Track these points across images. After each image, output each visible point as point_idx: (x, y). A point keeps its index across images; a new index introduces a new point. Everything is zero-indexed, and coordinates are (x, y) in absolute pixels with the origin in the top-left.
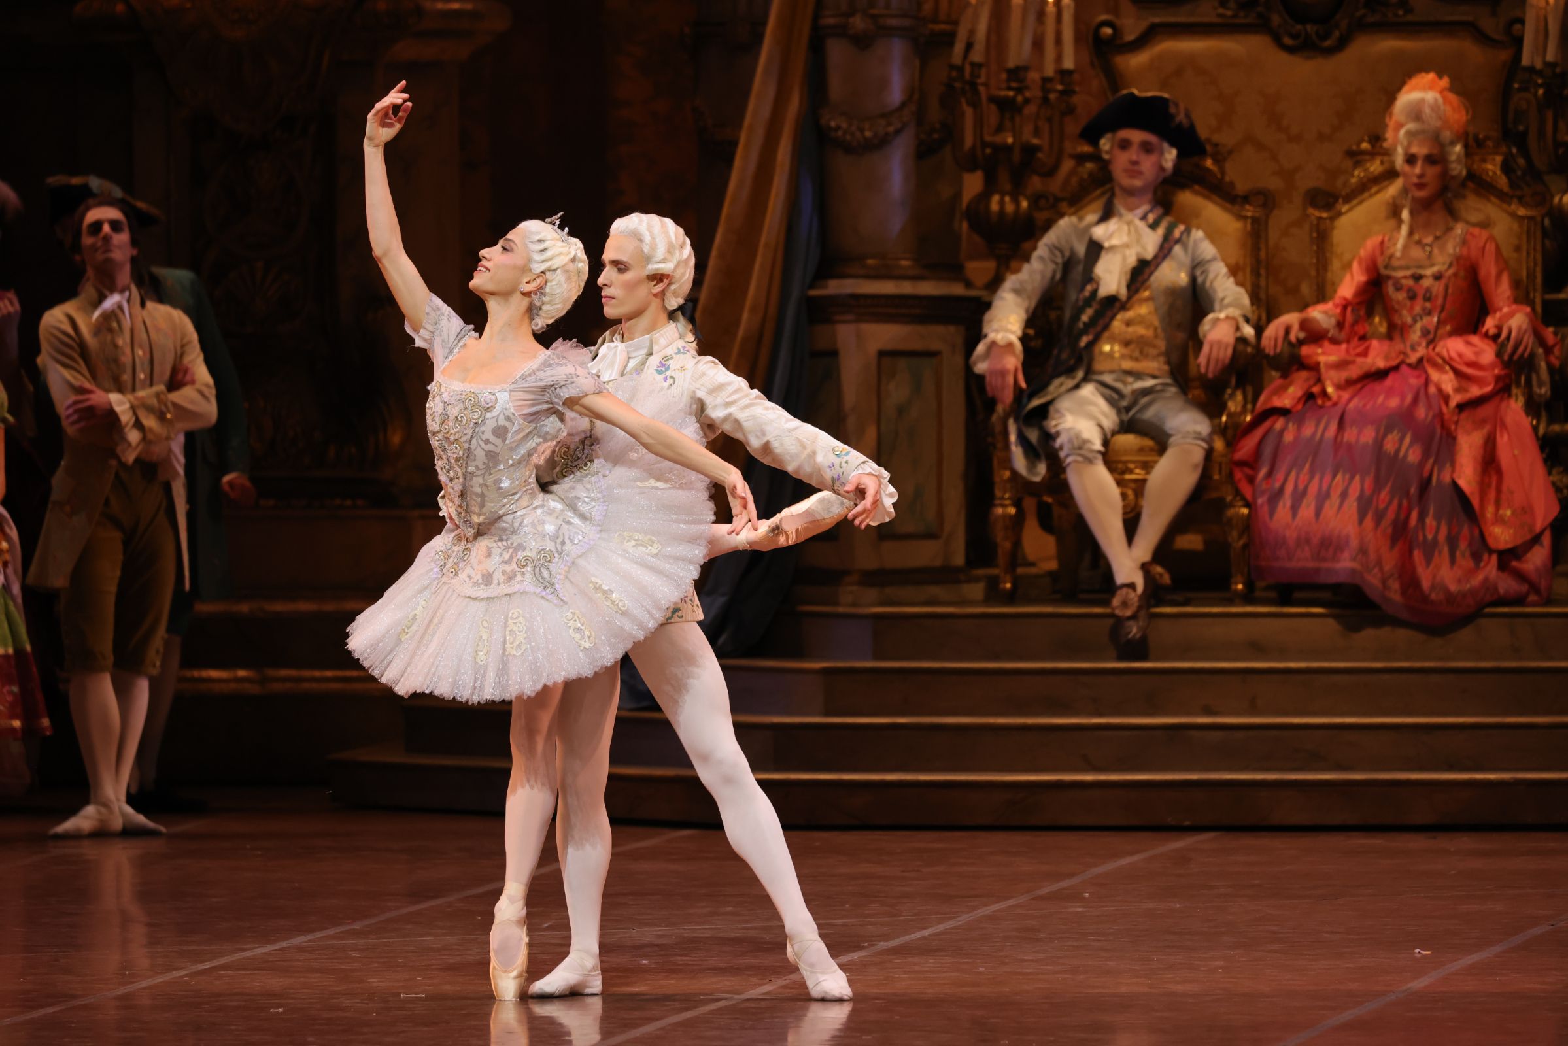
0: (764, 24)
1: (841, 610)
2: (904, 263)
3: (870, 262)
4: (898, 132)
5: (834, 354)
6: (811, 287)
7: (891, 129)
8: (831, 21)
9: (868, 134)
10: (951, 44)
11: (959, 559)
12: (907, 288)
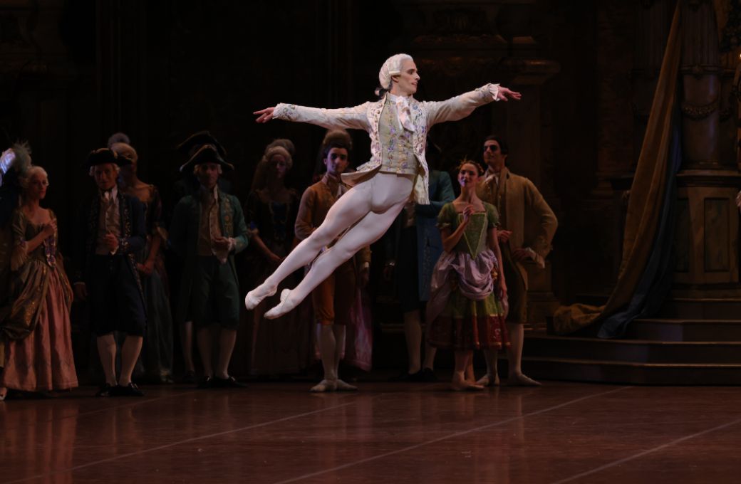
0: (660, 70)
1: (690, 299)
2: (714, 163)
3: (701, 163)
4: (712, 112)
5: (687, 199)
6: (678, 173)
7: (709, 111)
8: (686, 68)
9: (700, 113)
10: (733, 77)
11: (736, 280)
12: (716, 173)
